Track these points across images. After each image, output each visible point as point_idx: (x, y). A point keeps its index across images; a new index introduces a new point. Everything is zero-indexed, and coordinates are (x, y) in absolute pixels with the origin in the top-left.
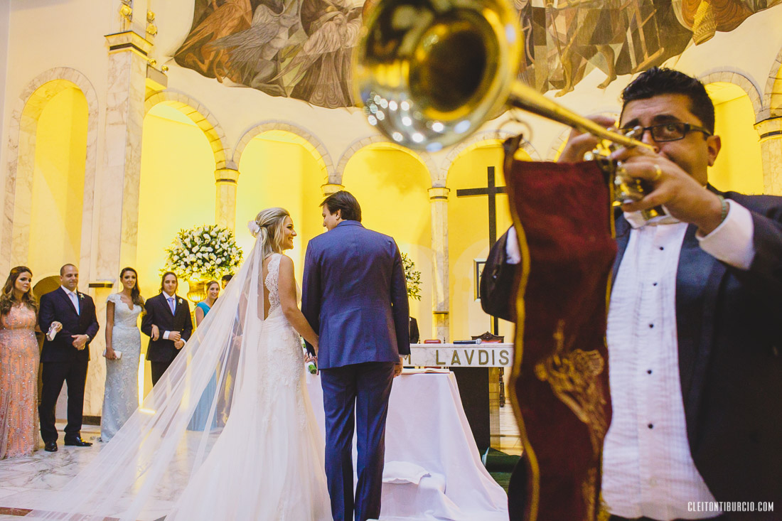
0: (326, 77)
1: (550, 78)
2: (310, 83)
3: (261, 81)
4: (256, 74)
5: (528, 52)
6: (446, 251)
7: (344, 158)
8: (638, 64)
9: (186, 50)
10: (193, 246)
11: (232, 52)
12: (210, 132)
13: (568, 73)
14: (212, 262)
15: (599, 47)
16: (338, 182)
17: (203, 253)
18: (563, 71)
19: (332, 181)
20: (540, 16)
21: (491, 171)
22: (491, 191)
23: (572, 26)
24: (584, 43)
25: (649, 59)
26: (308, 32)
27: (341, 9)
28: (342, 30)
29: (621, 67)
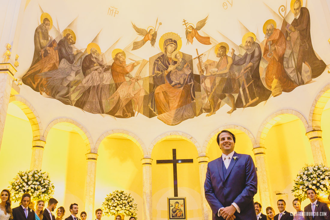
0: (92, 98)
1: (203, 107)
2: (84, 100)
3: (60, 96)
4: (58, 92)
5: (192, 94)
6: (151, 193)
7: (99, 140)
8: (246, 103)
9: (28, 76)
10: (28, 181)
11: (48, 80)
12: (33, 120)
13: (212, 105)
14: (39, 191)
15: (227, 95)
16: (96, 152)
17: (34, 185)
18: (209, 104)
19: (93, 152)
20: (197, 78)
21: (174, 151)
22: (174, 162)
23: (213, 84)
24: (219, 92)
25: (251, 102)
26: (85, 74)
27: (101, 65)
28: (101, 75)
29: (238, 104)
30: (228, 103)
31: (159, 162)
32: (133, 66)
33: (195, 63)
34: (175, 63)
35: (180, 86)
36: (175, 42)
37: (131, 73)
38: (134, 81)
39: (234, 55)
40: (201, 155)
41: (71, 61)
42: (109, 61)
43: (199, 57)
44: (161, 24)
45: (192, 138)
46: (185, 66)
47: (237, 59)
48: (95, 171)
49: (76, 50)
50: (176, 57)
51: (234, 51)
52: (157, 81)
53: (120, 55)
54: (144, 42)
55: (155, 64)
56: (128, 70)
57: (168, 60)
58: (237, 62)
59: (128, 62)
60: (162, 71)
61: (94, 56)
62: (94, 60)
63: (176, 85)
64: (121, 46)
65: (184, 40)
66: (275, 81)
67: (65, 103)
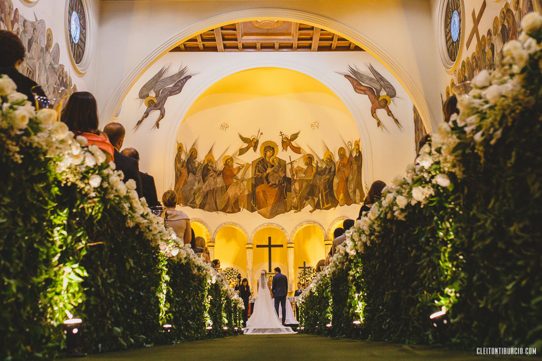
0: (210, 200)
2: (205, 202)
3: (190, 203)
5: (285, 194)
6: (252, 269)
7: (216, 232)
13: (299, 205)
15: (310, 197)
18: (297, 203)
19: (212, 241)
20: (289, 181)
21: (270, 238)
22: (270, 246)
23: (301, 187)
24: (305, 195)
25: (326, 206)
26: (204, 182)
27: (215, 171)
28: (215, 180)
29: (317, 206)
31: (258, 246)
32: (239, 169)
33: (289, 167)
34: (273, 166)
35: (275, 186)
36: (273, 149)
37: (237, 175)
38: (240, 182)
39: (318, 166)
40: (289, 242)
41: (194, 174)
42: (220, 166)
43: (291, 163)
44: (262, 134)
45: (283, 229)
46: (280, 169)
47: (319, 170)
48: (214, 255)
49: (197, 163)
50: (273, 161)
51: (318, 163)
52: (257, 181)
53: (229, 160)
54: (247, 149)
55: (256, 166)
56: (235, 172)
57: (267, 163)
58: (320, 172)
59: (235, 166)
60: (262, 173)
61: (209, 164)
62: (210, 168)
63: (272, 185)
64: (230, 153)
65: (280, 148)
66: (342, 194)
67: (193, 207)
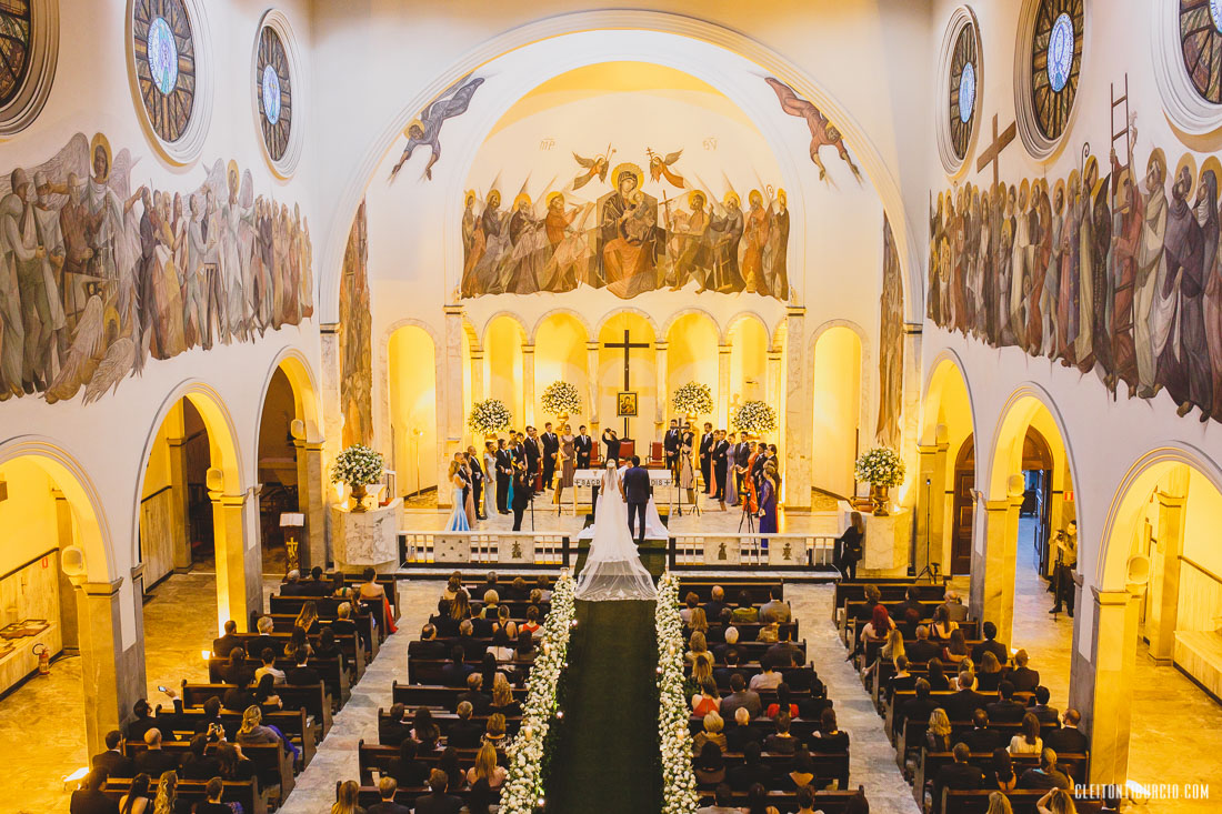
0: (525, 275)
1: (666, 278)
2: (516, 280)
7: (536, 327)
19: (530, 343)
20: (662, 235)
21: (627, 332)
22: (627, 345)
23: (682, 247)
24: (689, 261)
25: (724, 287)
26: (514, 245)
27: (532, 222)
28: (533, 238)
29: (708, 285)
30: (698, 280)
31: (607, 345)
32: (575, 213)
33: (661, 210)
34: (633, 207)
35: (638, 242)
36: (635, 176)
37: (571, 225)
38: (576, 236)
39: (712, 214)
40: (659, 340)
41: (497, 234)
42: (541, 213)
43: (666, 203)
44: (614, 151)
45: (649, 317)
46: (647, 213)
47: (715, 220)
48: (534, 366)
49: (501, 213)
50: (634, 198)
51: (712, 207)
52: (606, 234)
53: (557, 200)
54: (590, 177)
55: (605, 207)
56: (568, 220)
57: (624, 201)
58: (715, 226)
59: (568, 208)
60: (614, 219)
61: (522, 211)
62: (523, 217)
63: (632, 240)
64: (558, 188)
65: (647, 175)
66: (751, 273)
67: (497, 293)
